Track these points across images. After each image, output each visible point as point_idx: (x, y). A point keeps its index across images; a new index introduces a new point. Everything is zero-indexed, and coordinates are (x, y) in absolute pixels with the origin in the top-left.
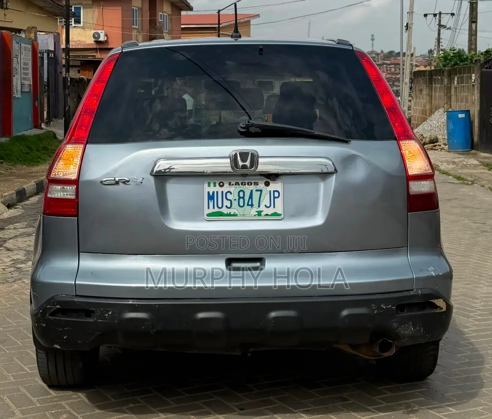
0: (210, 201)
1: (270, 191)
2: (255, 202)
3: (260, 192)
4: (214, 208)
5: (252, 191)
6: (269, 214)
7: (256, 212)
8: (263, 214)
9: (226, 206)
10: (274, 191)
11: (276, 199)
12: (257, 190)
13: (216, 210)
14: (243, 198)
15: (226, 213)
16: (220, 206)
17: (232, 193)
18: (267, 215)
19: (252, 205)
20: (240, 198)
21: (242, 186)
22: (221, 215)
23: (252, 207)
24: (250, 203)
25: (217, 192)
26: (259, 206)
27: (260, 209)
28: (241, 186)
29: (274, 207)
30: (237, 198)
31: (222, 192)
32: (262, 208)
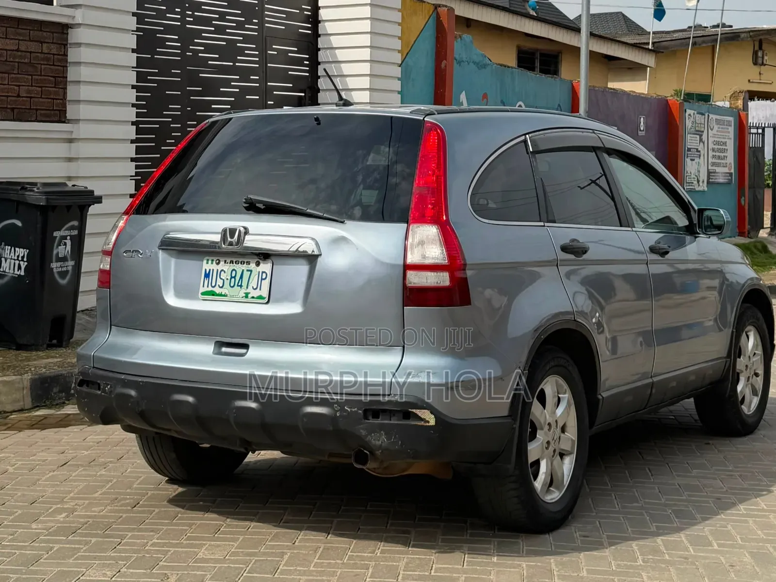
0: (206, 279)
1: (259, 272)
2: (244, 284)
3: (250, 272)
4: (208, 287)
5: (243, 270)
6: (255, 296)
7: (244, 293)
8: (250, 296)
9: (219, 285)
10: (263, 272)
11: (263, 281)
12: (248, 270)
13: (210, 289)
14: (235, 277)
15: (218, 293)
16: (213, 285)
17: (226, 271)
18: (253, 297)
19: (241, 286)
20: (232, 277)
21: (236, 265)
22: (213, 295)
23: (241, 288)
24: (240, 284)
25: (213, 270)
26: (247, 288)
27: (248, 291)
28: (234, 264)
29: (260, 289)
30: (229, 278)
31: (217, 270)
32: (250, 290)
